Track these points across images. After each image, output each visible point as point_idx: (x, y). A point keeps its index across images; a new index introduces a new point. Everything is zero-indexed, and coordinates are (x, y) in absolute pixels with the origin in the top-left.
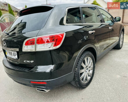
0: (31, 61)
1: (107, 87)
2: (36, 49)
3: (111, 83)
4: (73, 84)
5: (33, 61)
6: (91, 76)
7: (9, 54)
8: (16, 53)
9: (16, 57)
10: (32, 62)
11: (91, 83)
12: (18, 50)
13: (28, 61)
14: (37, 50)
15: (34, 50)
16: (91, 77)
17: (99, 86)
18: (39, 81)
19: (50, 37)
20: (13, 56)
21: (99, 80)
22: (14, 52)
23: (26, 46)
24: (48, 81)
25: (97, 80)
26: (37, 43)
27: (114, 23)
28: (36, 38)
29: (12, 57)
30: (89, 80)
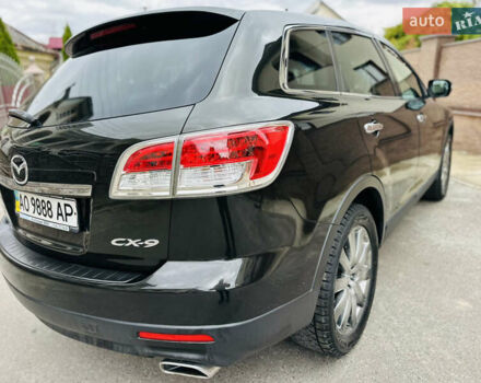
0: (146, 242)
1: (432, 350)
2: (174, 188)
3: (442, 333)
4: (305, 338)
5: (157, 242)
6: (365, 304)
7: (32, 208)
8: (73, 204)
9: (73, 221)
10: (151, 243)
11: (365, 332)
12: (86, 191)
13: (132, 242)
14: (181, 193)
15: (165, 194)
16: (363, 309)
17: (397, 344)
18: (179, 332)
19: (230, 140)
20: (54, 219)
21: (390, 320)
22: (62, 202)
23: (130, 175)
24: (219, 329)
25: (385, 321)
26: (182, 163)
27: (424, 102)
28: (178, 141)
29: (51, 225)
30: (358, 321)
